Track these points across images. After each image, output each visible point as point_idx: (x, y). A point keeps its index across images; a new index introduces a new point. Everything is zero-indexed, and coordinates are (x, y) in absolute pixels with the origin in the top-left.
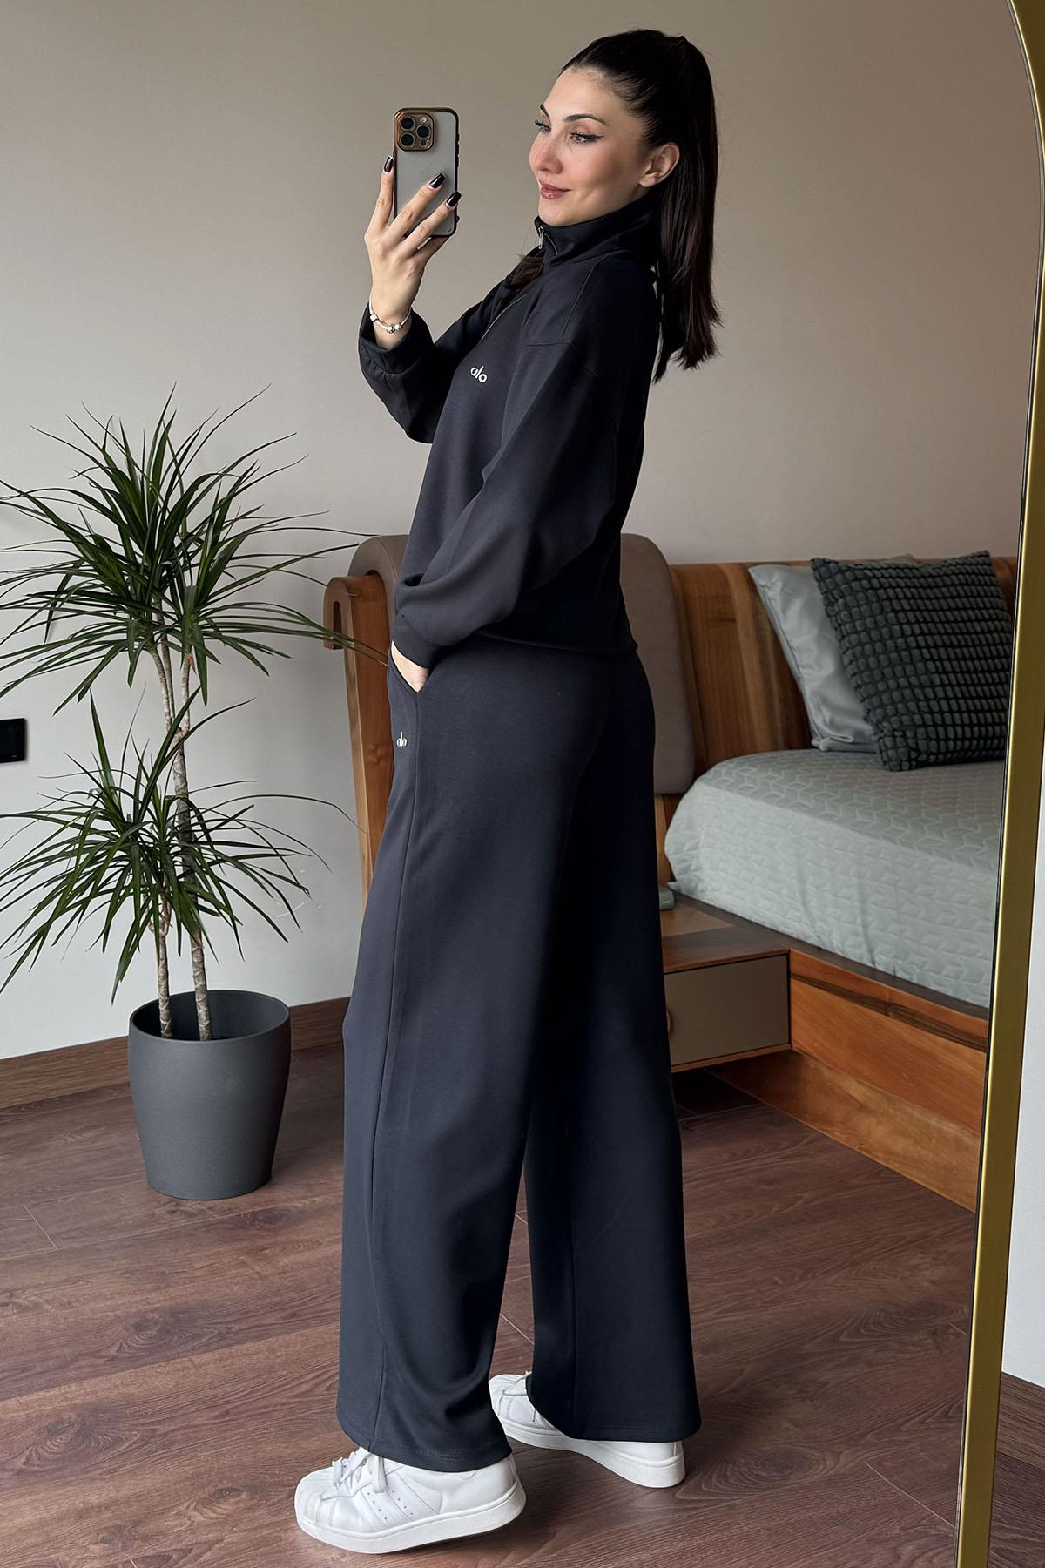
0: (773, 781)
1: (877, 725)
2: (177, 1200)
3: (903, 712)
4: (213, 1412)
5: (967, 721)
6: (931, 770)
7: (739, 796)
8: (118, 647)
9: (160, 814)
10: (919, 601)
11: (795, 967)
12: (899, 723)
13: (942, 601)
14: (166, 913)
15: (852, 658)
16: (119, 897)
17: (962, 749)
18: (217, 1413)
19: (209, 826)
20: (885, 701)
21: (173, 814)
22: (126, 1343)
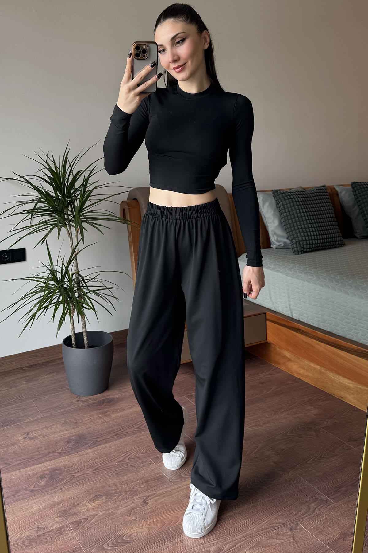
1: (291, 241)
2: (79, 396)
3: (300, 236)
4: (92, 468)
5: (319, 238)
8: (55, 226)
9: (70, 279)
10: (305, 202)
11: (268, 317)
12: (298, 240)
13: (312, 201)
14: (73, 309)
15: (284, 220)
16: (58, 304)
18: (94, 469)
19: (86, 281)
20: (294, 233)
21: (74, 278)
22: (64, 448)
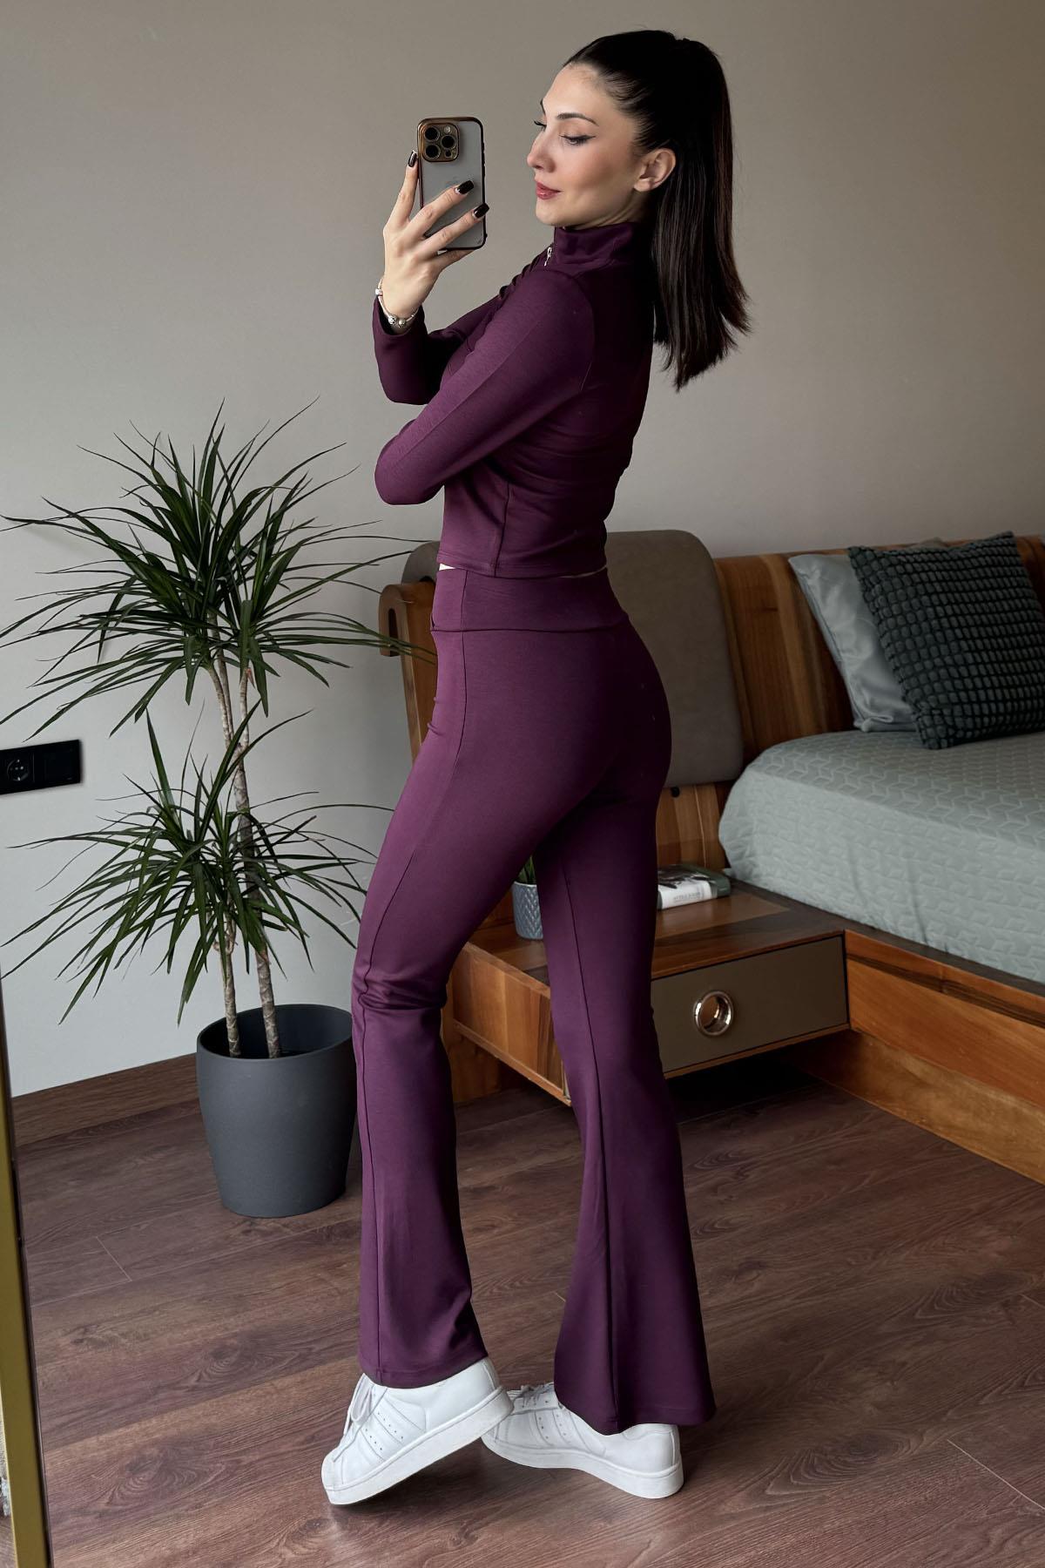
0: (820, 766)
1: (915, 705)
2: (251, 1219)
3: (940, 691)
5: (1000, 697)
7: (788, 781)
8: (175, 664)
9: (222, 835)
10: (950, 584)
11: (850, 948)
12: (936, 702)
14: (231, 931)
16: (184, 916)
18: (301, 1438)
19: (272, 840)
20: (922, 681)
21: (235, 830)
22: (206, 1372)
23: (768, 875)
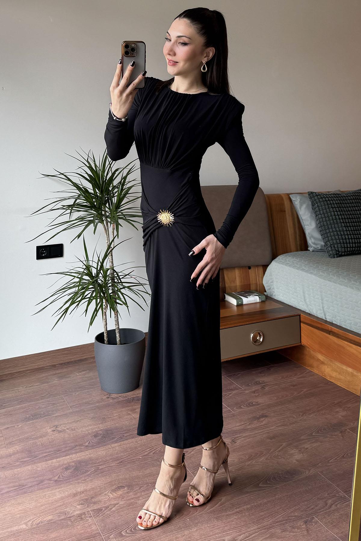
0: (295, 262)
1: (326, 243)
2: (110, 394)
3: (334, 239)
4: (117, 461)
5: (354, 242)
6: (343, 258)
7: (285, 266)
8: (91, 222)
9: (105, 275)
10: (340, 205)
11: (302, 319)
12: (333, 243)
13: (347, 204)
14: (106, 305)
15: (319, 222)
16: (91, 299)
17: (352, 250)
18: (119, 462)
19: (120, 277)
20: (329, 236)
21: (109, 274)
22: (91, 441)
23: (278, 295)
